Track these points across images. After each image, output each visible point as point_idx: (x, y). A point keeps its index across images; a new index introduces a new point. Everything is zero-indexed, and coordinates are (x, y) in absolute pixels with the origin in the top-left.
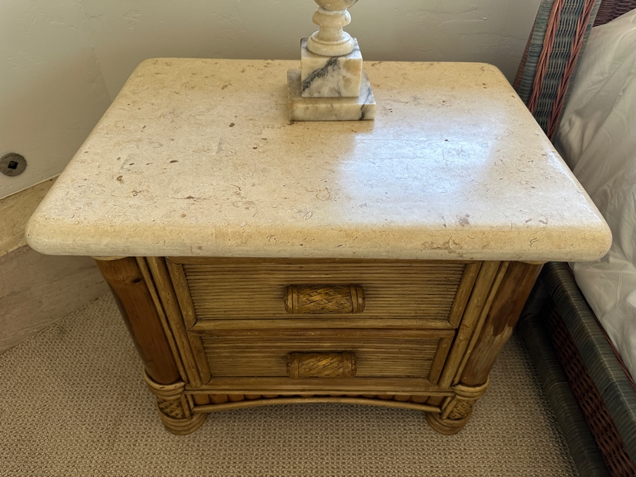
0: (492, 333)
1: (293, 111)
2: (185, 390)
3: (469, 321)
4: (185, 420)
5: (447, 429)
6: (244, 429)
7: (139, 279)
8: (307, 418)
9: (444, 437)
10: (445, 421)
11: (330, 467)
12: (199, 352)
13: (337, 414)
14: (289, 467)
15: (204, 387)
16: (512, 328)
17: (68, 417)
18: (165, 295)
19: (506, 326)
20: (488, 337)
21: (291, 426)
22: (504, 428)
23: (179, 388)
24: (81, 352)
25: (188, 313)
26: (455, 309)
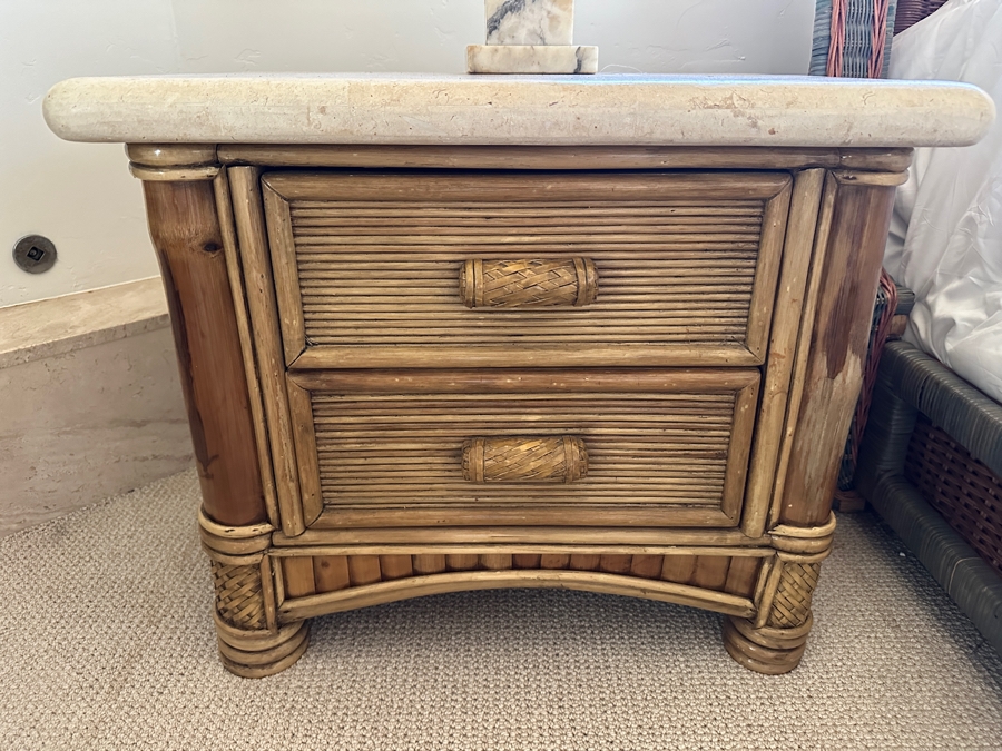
0: (825, 372)
1: (474, 56)
2: (272, 545)
3: (781, 344)
4: (265, 632)
5: (771, 654)
6: (376, 668)
7: (214, 246)
8: (498, 651)
9: (766, 677)
10: (764, 630)
11: (546, 727)
12: (306, 430)
13: (555, 644)
14: (464, 728)
15: (310, 536)
16: (859, 360)
17: (42, 650)
18: (256, 277)
19: (849, 352)
20: (821, 384)
21: (467, 662)
22: (880, 663)
23: (261, 535)
24: (87, 559)
25: (291, 321)
26: (756, 313)
